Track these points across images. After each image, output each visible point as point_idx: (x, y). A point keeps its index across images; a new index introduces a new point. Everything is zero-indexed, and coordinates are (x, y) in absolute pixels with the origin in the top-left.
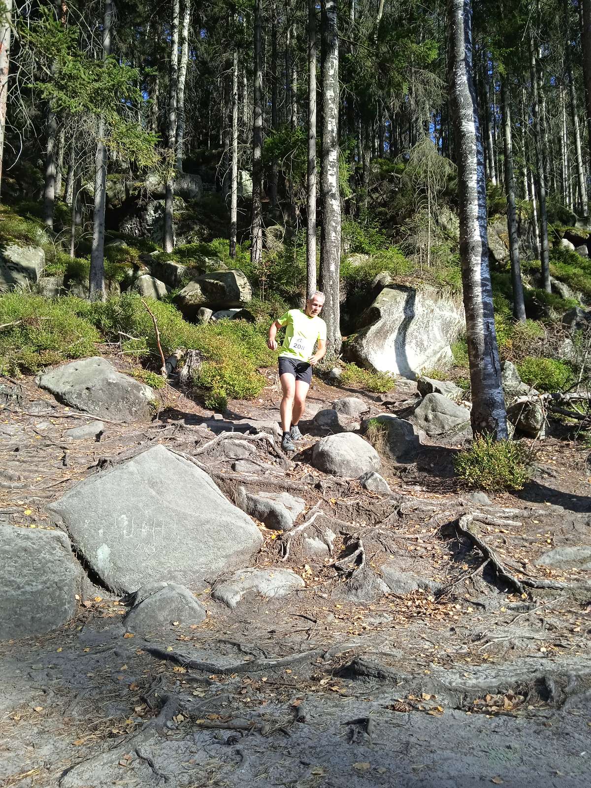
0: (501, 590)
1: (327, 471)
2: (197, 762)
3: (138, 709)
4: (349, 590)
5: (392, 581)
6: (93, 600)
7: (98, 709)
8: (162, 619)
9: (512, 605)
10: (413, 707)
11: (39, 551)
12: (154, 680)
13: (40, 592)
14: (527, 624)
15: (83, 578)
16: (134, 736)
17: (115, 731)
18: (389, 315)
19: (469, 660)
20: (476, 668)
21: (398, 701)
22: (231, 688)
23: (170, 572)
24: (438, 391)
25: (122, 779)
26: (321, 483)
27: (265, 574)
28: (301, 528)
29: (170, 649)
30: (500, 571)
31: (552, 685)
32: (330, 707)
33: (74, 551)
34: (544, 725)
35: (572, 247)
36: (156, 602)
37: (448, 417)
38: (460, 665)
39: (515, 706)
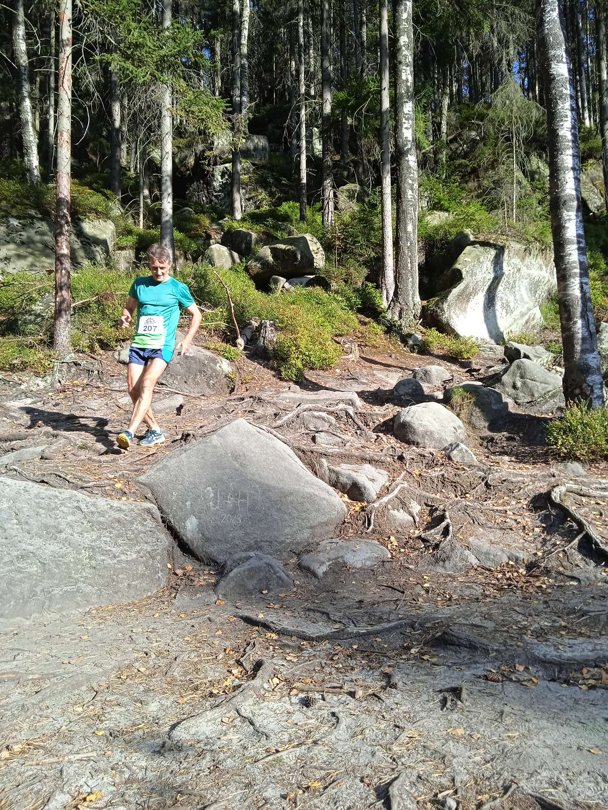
0: (598, 564)
1: (409, 442)
2: (295, 722)
3: (235, 671)
4: (437, 562)
5: (480, 553)
6: (184, 569)
7: (197, 670)
8: (251, 587)
10: (507, 678)
11: (132, 523)
12: (248, 645)
13: (134, 561)
15: (173, 548)
16: (234, 697)
17: (215, 692)
18: (472, 276)
20: (571, 641)
21: (491, 671)
22: (323, 654)
23: (256, 542)
24: (526, 357)
25: (225, 735)
26: (404, 455)
27: (352, 545)
28: (385, 499)
29: (261, 616)
30: (597, 544)
32: (422, 675)
33: (164, 522)
36: (244, 571)
37: (538, 384)
38: (555, 638)
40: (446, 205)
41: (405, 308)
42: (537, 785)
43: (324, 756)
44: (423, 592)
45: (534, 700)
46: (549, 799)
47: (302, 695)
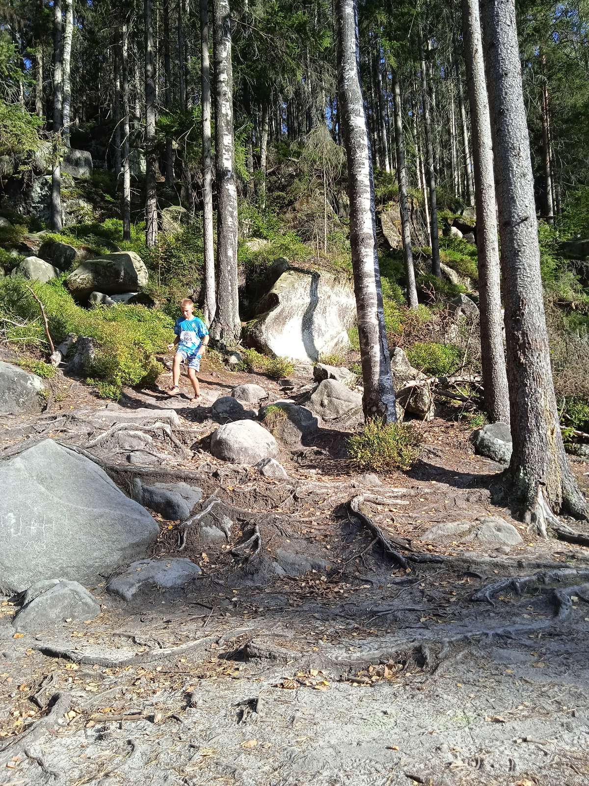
0: (388, 566)
1: (224, 459)
2: (88, 756)
4: (246, 574)
5: (287, 563)
8: (54, 616)
9: (398, 580)
12: (45, 678)
14: (409, 597)
16: (24, 737)
18: (287, 301)
20: (361, 642)
21: (287, 679)
22: (125, 680)
23: (62, 569)
24: (333, 377)
25: (9, 781)
26: (219, 472)
27: (163, 564)
28: (198, 517)
30: (387, 548)
31: (427, 652)
32: (222, 690)
34: (418, 689)
35: (460, 234)
36: (47, 600)
37: (342, 402)
38: (347, 640)
39: (394, 674)
40: (265, 233)
41: (226, 328)
44: (231, 607)
47: (99, 726)
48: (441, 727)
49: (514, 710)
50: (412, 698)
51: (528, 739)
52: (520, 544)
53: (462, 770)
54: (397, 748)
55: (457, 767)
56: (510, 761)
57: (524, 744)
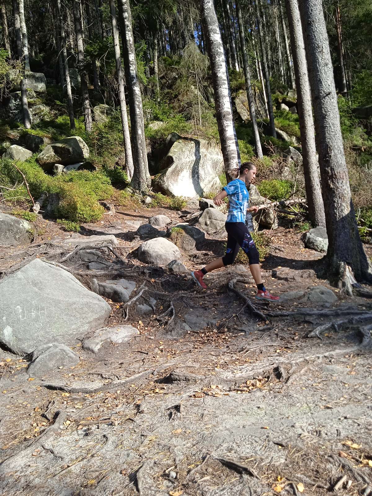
0: (254, 320)
1: (147, 263)
2: (80, 446)
4: (167, 332)
5: (192, 323)
6: (5, 361)
7: (15, 426)
8: (51, 366)
9: (261, 328)
10: (206, 394)
12: (50, 403)
14: (269, 338)
16: (40, 438)
17: (28, 437)
18: (179, 160)
19: (237, 363)
20: (241, 367)
21: (197, 392)
22: (98, 400)
23: (53, 337)
24: (212, 206)
26: (145, 271)
27: (115, 330)
28: (134, 299)
30: (253, 310)
31: (282, 370)
32: (158, 401)
34: (278, 392)
35: (287, 108)
36: (46, 356)
37: (219, 222)
38: (232, 366)
39: (263, 385)
40: (161, 117)
41: (142, 181)
42: (221, 453)
43: (98, 463)
44: (159, 352)
45: (221, 404)
46: (226, 459)
47: (85, 428)
48: (294, 414)
49: (338, 401)
50: (275, 398)
51: (347, 417)
52: (337, 301)
53: (308, 438)
54: (268, 428)
55: (305, 436)
56: (337, 430)
57: (345, 420)
